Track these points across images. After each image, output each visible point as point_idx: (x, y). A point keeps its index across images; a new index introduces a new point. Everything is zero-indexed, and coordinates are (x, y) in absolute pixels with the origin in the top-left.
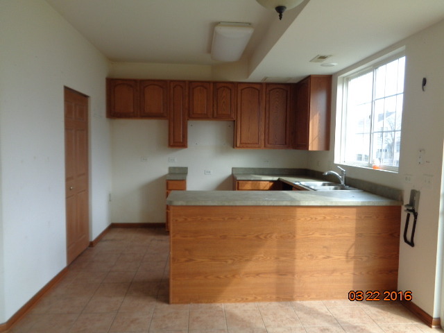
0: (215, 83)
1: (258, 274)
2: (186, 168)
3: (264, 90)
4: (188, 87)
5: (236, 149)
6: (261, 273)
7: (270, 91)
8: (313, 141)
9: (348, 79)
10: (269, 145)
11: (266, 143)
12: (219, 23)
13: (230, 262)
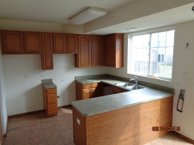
0: (66, 35)
1: (126, 140)
2: (52, 79)
3: (90, 38)
4: (52, 36)
5: (79, 68)
6: (127, 139)
7: (93, 39)
8: (117, 63)
9: (132, 36)
10: (93, 65)
11: (92, 64)
12: (90, 7)
13: (114, 137)
